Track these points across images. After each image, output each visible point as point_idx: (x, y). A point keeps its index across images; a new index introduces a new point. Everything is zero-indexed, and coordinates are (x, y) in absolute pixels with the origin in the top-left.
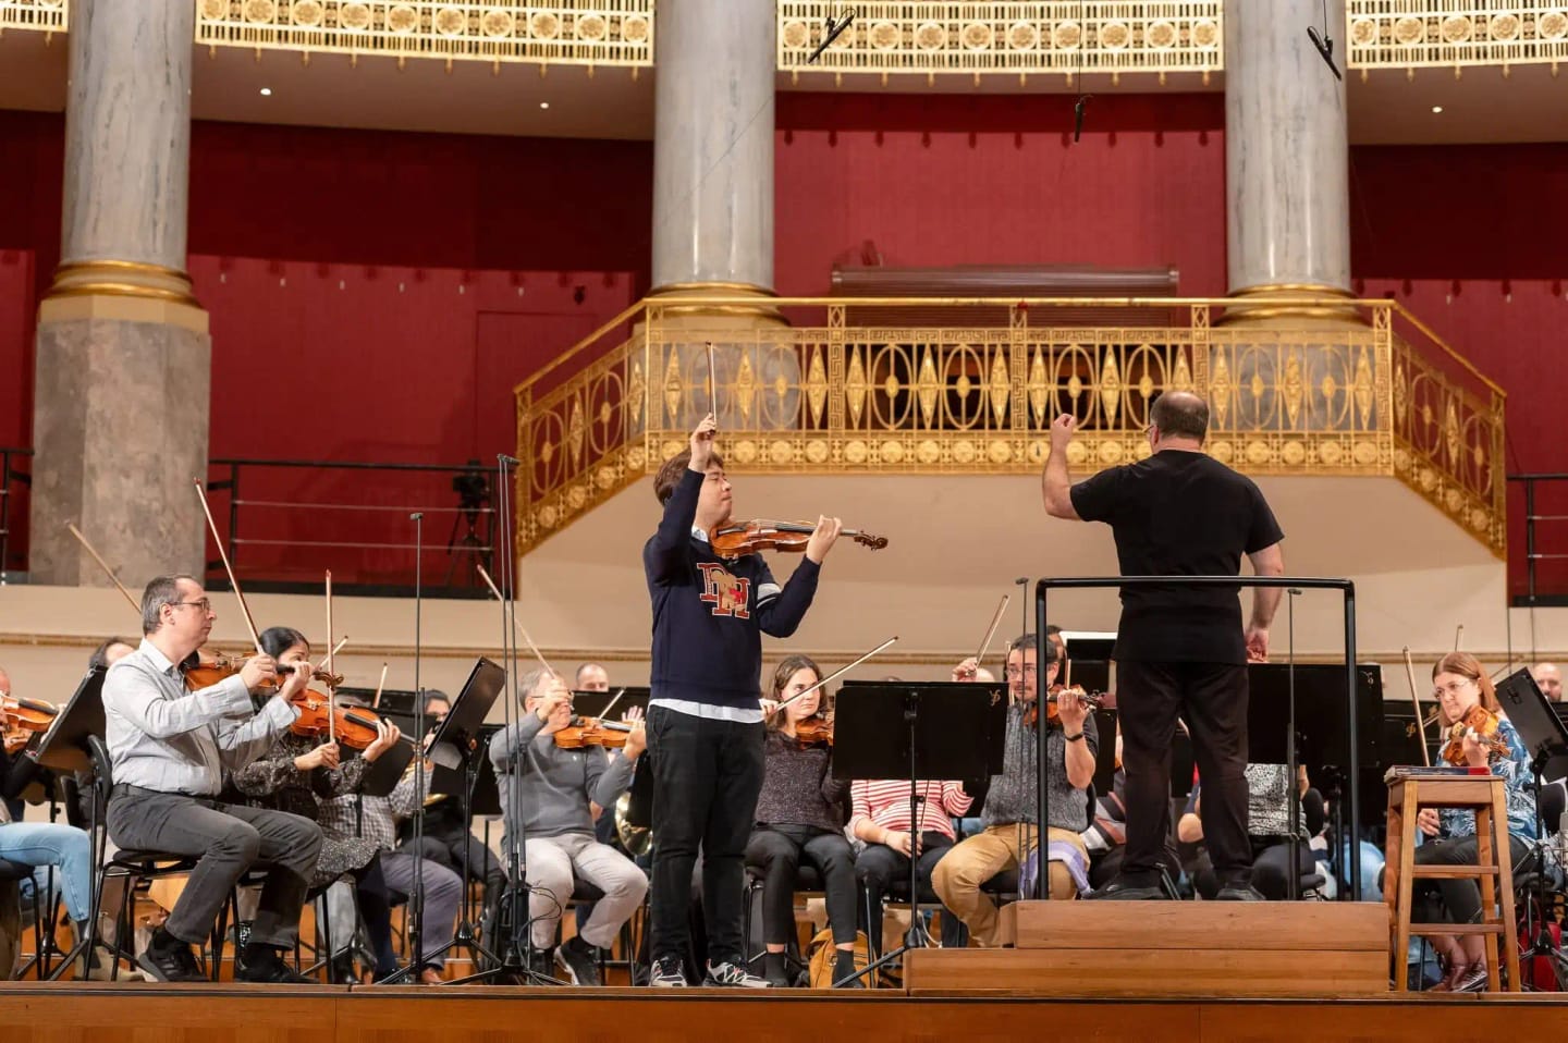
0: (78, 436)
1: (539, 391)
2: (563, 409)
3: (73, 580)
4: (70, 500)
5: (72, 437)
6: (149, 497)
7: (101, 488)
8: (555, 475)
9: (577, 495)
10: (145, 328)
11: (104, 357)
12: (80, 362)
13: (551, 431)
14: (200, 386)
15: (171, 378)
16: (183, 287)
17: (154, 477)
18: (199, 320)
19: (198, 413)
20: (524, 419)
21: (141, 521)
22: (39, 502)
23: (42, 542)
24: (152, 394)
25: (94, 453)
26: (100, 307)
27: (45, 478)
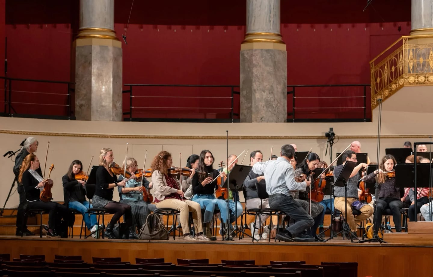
0: (251, 82)
1: (376, 63)
2: (382, 68)
3: (251, 121)
4: (249, 99)
5: (249, 82)
6: (270, 97)
7: (257, 95)
8: (381, 86)
9: (386, 92)
10: (267, 51)
11: (257, 59)
12: (251, 61)
13: (379, 74)
14: (284, 65)
15: (275, 65)
16: (279, 38)
17: (271, 91)
18: (283, 47)
19: (284, 73)
20: (372, 71)
21: (268, 104)
22: (242, 99)
23: (243, 111)
24: (270, 69)
25: (255, 86)
26: (255, 46)
27: (243, 93)
